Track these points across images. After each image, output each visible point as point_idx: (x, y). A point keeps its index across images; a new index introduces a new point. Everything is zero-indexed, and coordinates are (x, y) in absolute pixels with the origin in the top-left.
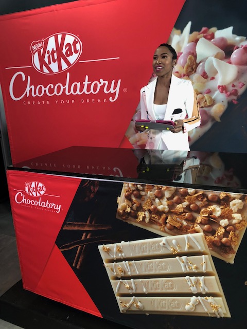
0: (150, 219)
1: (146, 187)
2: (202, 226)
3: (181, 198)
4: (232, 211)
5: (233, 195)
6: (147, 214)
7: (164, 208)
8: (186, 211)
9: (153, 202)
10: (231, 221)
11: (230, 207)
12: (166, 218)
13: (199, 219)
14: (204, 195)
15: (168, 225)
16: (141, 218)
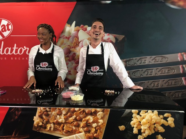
0: (54, 128)
1: (51, 109)
2: (83, 129)
3: (72, 114)
4: (98, 118)
5: (98, 109)
6: (52, 125)
7: (62, 121)
8: (74, 121)
9: (56, 118)
10: (98, 124)
11: (97, 116)
12: (64, 126)
13: (82, 124)
14: (84, 111)
15: (65, 130)
16: (48, 128)
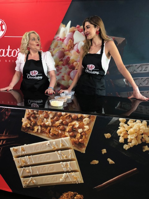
0: (41, 130)
1: (39, 112)
2: (69, 133)
3: (58, 118)
4: (84, 124)
5: (84, 115)
6: (39, 127)
7: (49, 124)
8: (60, 125)
9: (43, 121)
10: (83, 130)
11: (83, 122)
12: (50, 130)
13: (68, 129)
14: (70, 116)
15: (51, 133)
16: (36, 130)
